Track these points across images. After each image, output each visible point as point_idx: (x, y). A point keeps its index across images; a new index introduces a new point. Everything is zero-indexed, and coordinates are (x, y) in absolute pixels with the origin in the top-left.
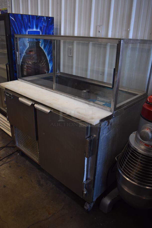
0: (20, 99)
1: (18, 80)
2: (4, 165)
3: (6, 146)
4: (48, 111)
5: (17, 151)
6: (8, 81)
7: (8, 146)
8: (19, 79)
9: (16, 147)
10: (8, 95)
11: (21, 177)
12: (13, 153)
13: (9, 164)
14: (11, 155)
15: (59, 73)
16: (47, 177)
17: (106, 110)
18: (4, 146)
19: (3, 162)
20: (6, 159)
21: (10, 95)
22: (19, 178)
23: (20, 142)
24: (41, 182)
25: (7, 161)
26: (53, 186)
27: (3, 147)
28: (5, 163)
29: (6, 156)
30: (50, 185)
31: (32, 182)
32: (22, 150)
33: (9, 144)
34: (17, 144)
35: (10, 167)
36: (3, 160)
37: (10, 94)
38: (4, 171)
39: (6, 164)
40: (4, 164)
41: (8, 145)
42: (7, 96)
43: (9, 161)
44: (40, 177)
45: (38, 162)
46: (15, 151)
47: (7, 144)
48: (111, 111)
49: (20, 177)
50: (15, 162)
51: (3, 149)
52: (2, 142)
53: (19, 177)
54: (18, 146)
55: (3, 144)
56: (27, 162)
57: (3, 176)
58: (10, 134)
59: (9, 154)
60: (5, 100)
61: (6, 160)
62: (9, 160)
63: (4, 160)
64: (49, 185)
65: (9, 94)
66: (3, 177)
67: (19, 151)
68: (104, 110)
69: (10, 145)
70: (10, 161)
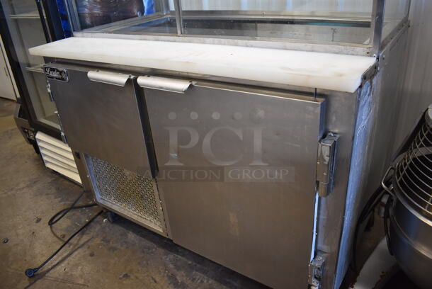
0: (92, 74)
1: (73, 36)
2: (76, 253)
3: (73, 207)
4: (183, 86)
5: (99, 214)
6: (48, 42)
7: (76, 205)
8: (74, 33)
9: (96, 205)
10: (55, 75)
11: (126, 276)
12: (91, 221)
13: (89, 248)
14: (87, 225)
15: (167, 14)
16: (190, 262)
17: (353, 55)
18: (65, 207)
19: (71, 247)
20: (78, 238)
21: (61, 72)
22: (120, 279)
23: (106, 190)
24: (178, 278)
25: (82, 242)
26: (210, 282)
27: (64, 210)
28: (76, 247)
29: (76, 230)
30: (202, 281)
31: (155, 282)
32: (113, 208)
33: (77, 200)
34: (99, 197)
35: (92, 255)
36: (70, 241)
37: (60, 69)
38: (80, 268)
39: (80, 250)
40: (76, 250)
41: (76, 202)
42: (52, 78)
43: (87, 240)
44: (171, 266)
45: (161, 231)
46: (96, 214)
47: (73, 203)
48: (369, 54)
49: (124, 276)
50: (102, 240)
51: (66, 216)
52: (59, 199)
53: (121, 276)
54: (101, 201)
55: (63, 203)
56: (131, 236)
57: (81, 282)
58: (77, 178)
59: (83, 225)
60: (49, 91)
61: (79, 240)
62: (85, 238)
63: (73, 241)
64: (199, 281)
65: (58, 71)
66: (81, 285)
67: (105, 212)
68: (347, 54)
69: (80, 203)
70: (89, 240)
